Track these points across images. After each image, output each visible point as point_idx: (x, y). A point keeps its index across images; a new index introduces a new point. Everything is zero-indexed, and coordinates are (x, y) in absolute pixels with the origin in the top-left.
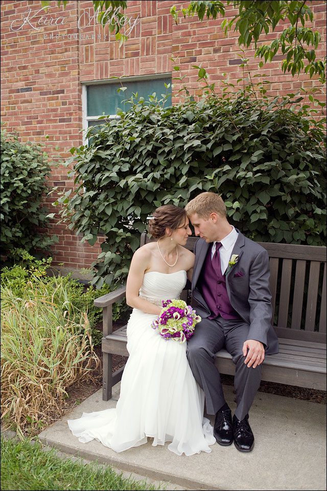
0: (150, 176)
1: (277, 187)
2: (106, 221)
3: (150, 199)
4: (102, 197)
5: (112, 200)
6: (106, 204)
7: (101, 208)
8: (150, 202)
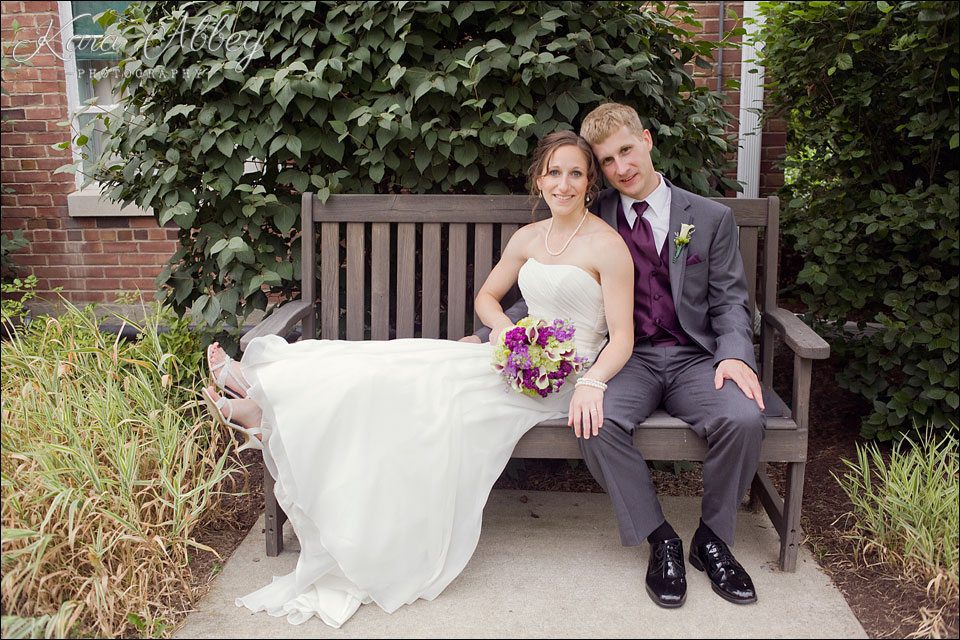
0: (321, 66)
1: (586, 84)
2: (220, 171)
3: (319, 118)
4: (206, 116)
5: (231, 125)
6: (219, 132)
7: (207, 143)
8: (321, 124)
